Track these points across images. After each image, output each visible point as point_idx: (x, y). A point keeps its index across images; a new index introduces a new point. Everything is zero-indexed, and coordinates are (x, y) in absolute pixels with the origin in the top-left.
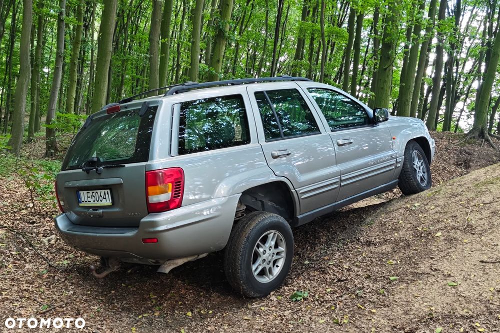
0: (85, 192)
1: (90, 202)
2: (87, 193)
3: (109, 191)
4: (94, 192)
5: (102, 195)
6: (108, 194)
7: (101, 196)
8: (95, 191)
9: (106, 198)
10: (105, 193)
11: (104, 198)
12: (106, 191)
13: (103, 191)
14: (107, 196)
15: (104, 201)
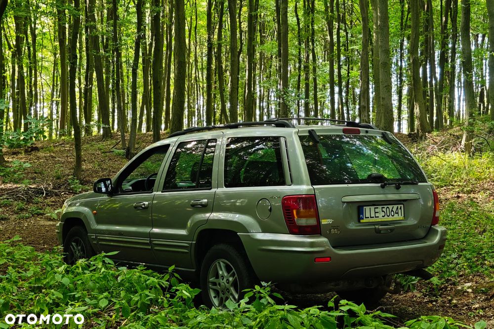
0: (372, 208)
1: (378, 217)
2: (375, 208)
3: (402, 206)
4: (384, 208)
5: (395, 210)
6: (401, 208)
7: (392, 211)
8: (386, 207)
9: (398, 213)
10: (397, 208)
11: (396, 213)
12: (399, 206)
13: (395, 207)
14: (400, 211)
15: (396, 215)
